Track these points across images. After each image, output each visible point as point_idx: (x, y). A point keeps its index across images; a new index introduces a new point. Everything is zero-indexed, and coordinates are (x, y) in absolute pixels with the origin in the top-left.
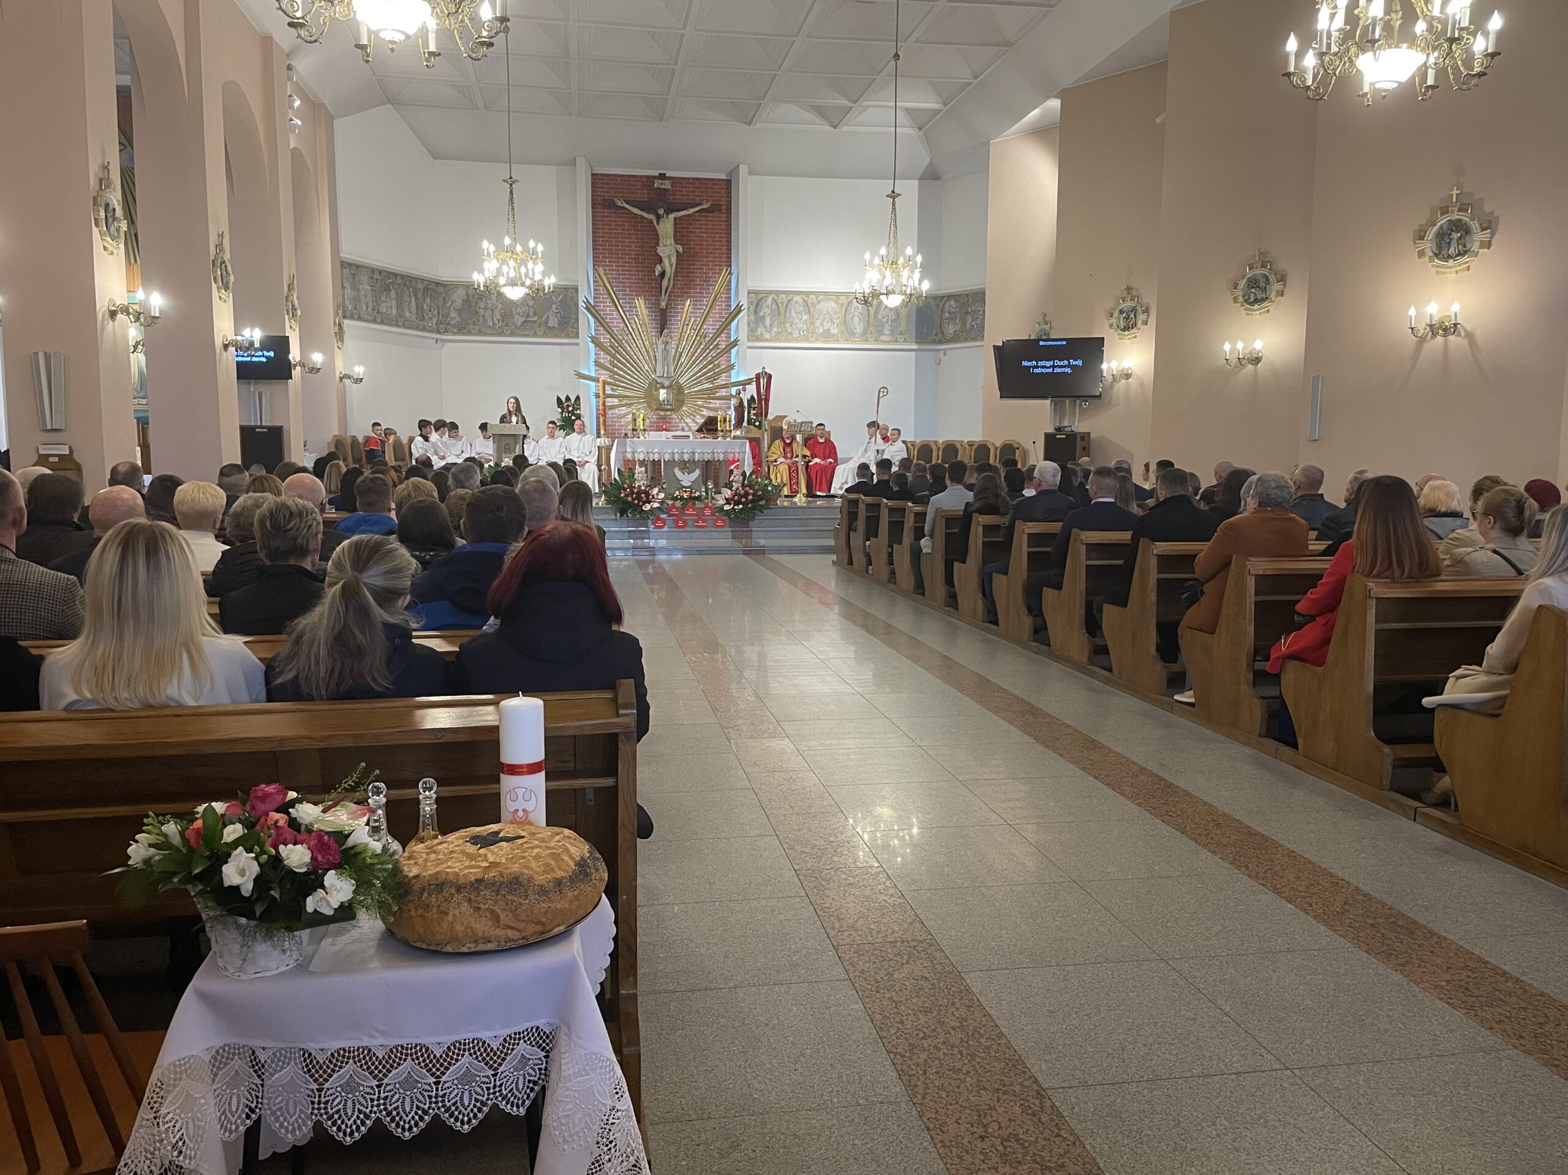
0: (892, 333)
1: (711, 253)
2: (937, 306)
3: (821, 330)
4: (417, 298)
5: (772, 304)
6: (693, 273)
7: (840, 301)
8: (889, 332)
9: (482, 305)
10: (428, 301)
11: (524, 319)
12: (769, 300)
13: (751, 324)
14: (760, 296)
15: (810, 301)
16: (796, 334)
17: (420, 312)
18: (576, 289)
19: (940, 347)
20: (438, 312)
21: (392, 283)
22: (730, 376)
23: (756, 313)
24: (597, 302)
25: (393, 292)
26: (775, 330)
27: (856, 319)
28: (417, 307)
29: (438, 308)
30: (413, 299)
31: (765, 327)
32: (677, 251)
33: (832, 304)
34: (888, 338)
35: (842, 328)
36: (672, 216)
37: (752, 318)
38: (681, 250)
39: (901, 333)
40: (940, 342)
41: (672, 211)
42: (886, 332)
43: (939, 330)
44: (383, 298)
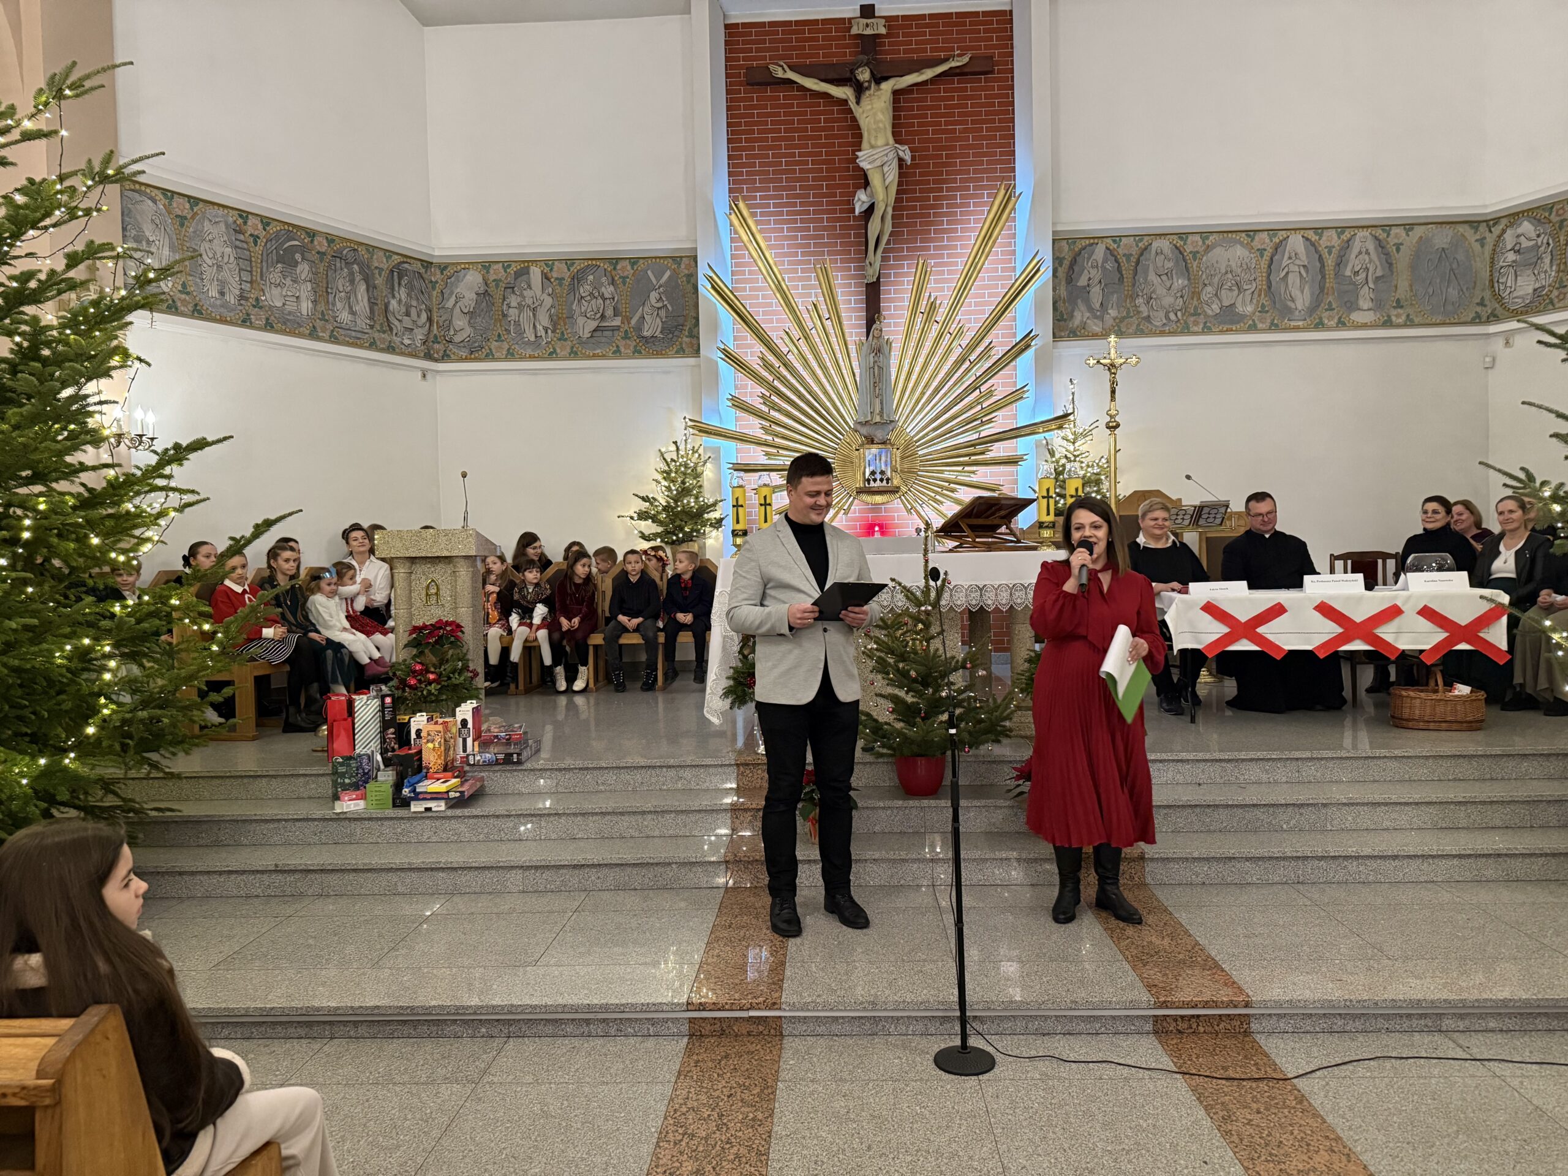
0: (1378, 304)
1: (972, 163)
2: (1482, 241)
3: (1216, 307)
4: (370, 287)
5: (1105, 261)
6: (933, 207)
7: (1256, 244)
8: (1371, 305)
9: (514, 301)
10: (403, 293)
11: (593, 324)
12: (1100, 252)
13: (1060, 304)
14: (1079, 245)
15: (1189, 248)
16: (1158, 319)
17: (380, 315)
18: (695, 259)
19: (1493, 329)
20: (430, 320)
21: (303, 249)
22: (1015, 417)
23: (1070, 280)
24: (738, 281)
25: (304, 269)
26: (1113, 313)
27: (1294, 279)
28: (372, 304)
29: (429, 310)
30: (363, 287)
31: (1090, 309)
32: (901, 160)
33: (1240, 252)
34: (1368, 317)
35: (1264, 300)
36: (887, 86)
37: (1063, 292)
38: (908, 157)
39: (1399, 305)
40: (1494, 318)
41: (886, 79)
42: (1365, 304)
43: (1487, 294)
44: (275, 276)
